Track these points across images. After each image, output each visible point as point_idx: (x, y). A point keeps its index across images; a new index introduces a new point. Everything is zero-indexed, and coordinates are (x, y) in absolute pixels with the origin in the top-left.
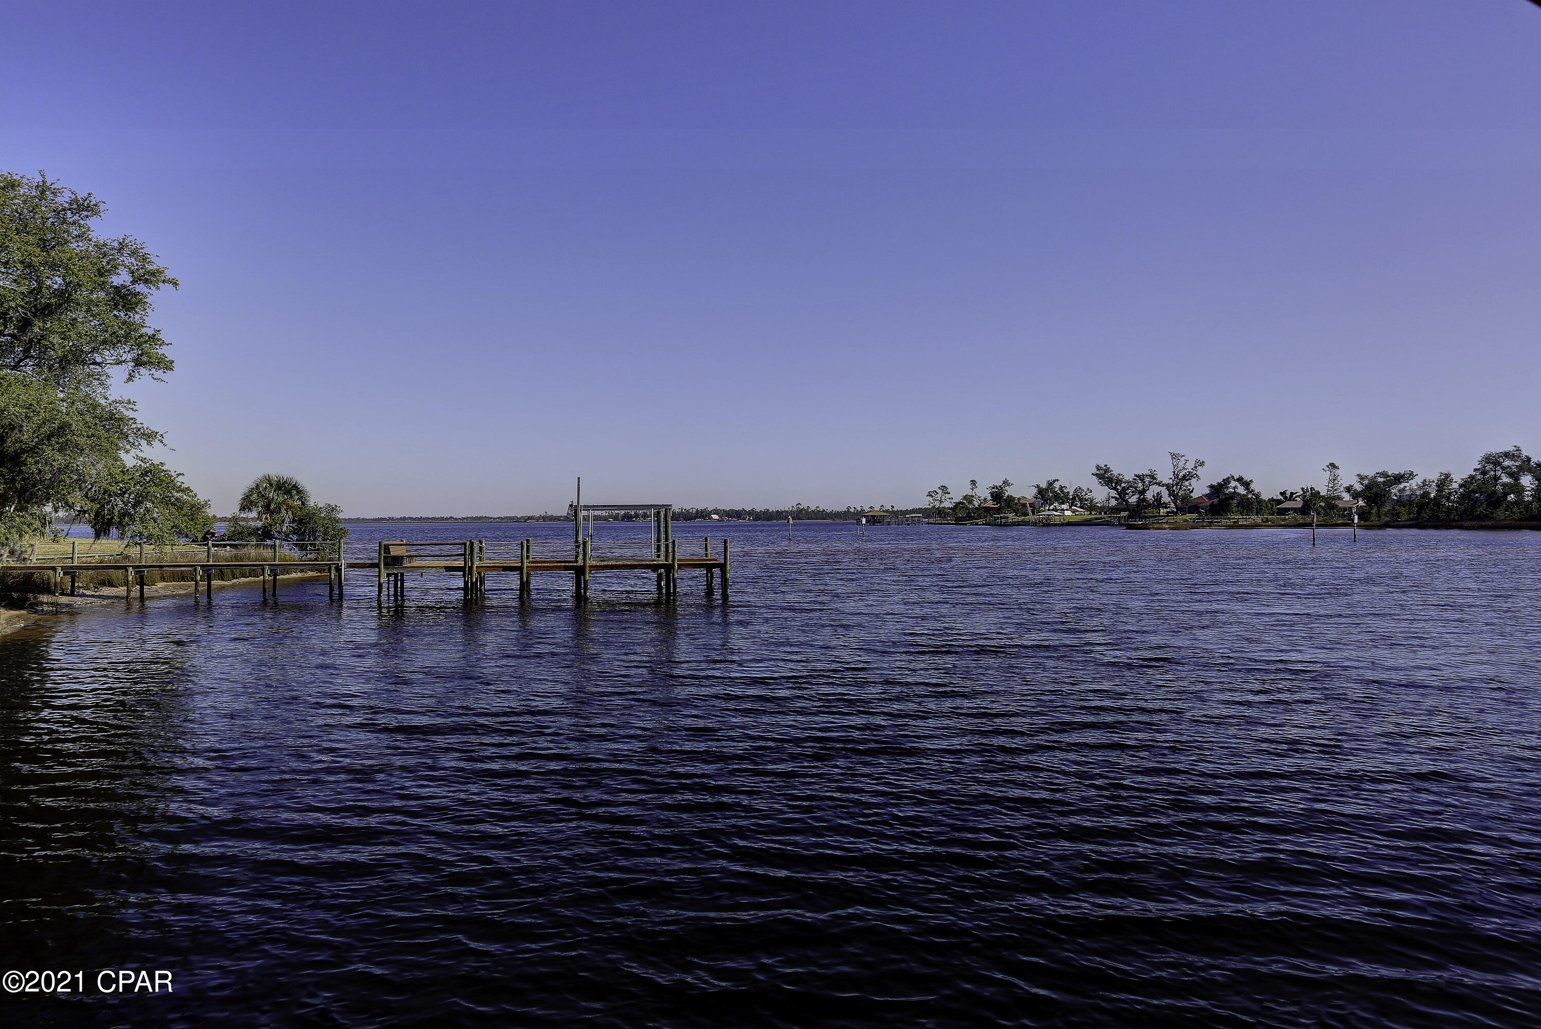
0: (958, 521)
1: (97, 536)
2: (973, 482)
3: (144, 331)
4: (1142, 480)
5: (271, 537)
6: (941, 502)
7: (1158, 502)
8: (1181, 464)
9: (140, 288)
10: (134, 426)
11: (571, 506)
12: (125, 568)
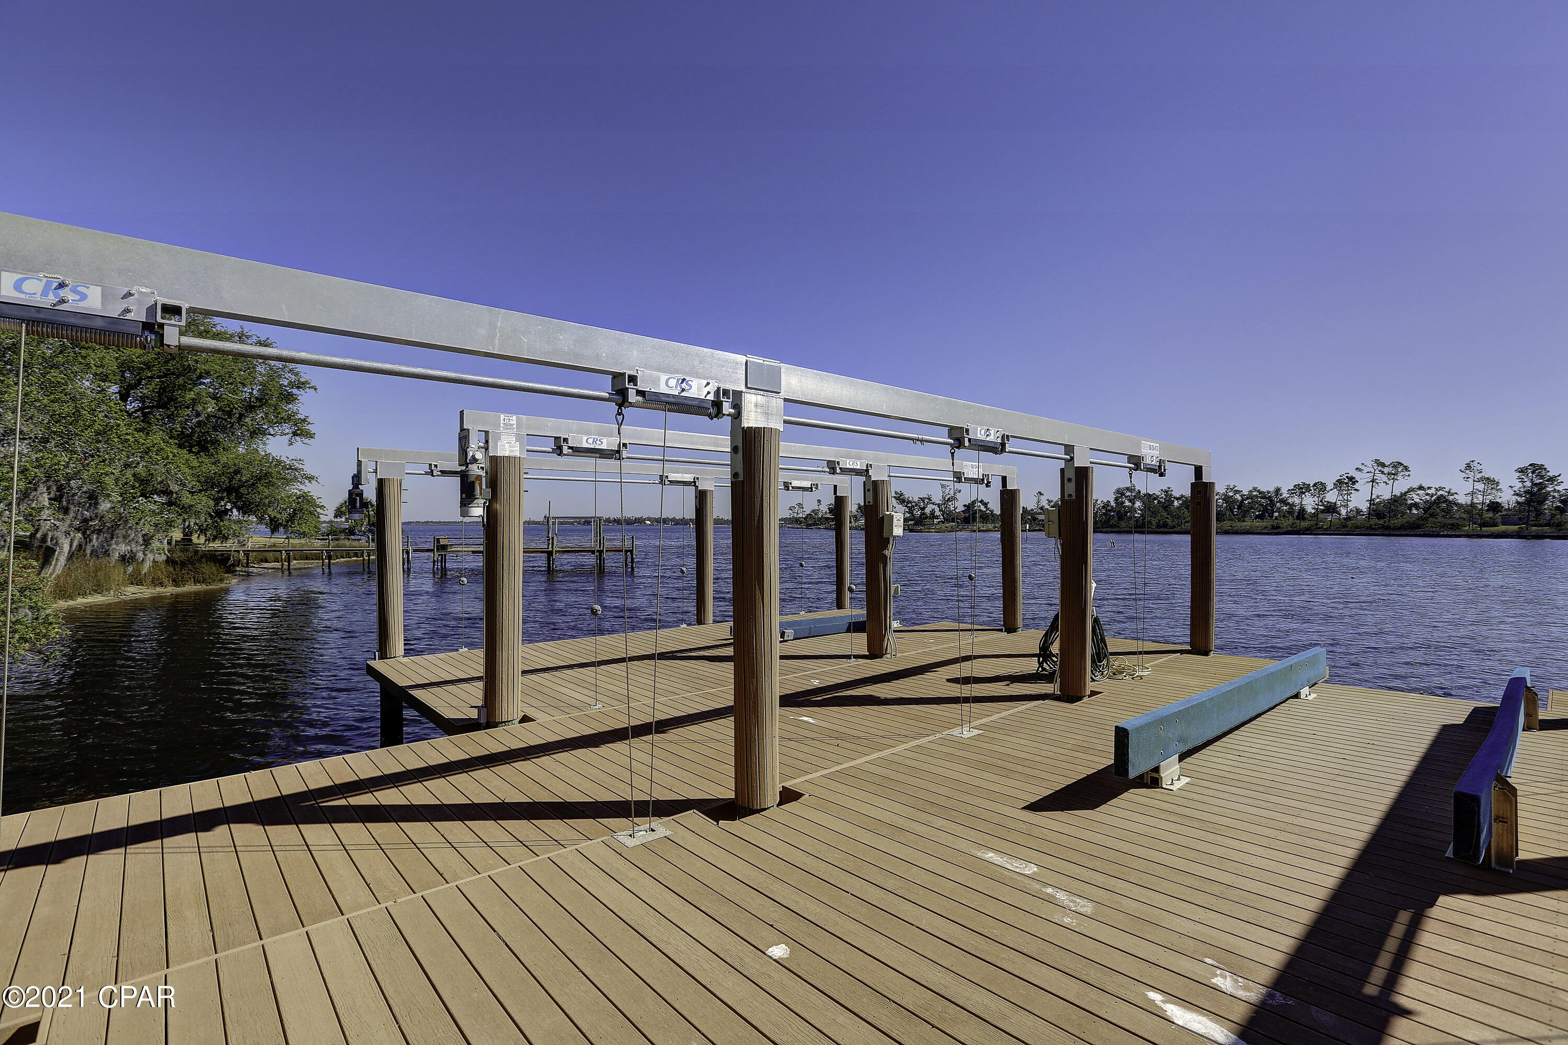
0: (808, 526)
1: (272, 533)
2: (819, 501)
3: (300, 416)
4: (923, 501)
5: (354, 534)
6: (798, 514)
7: (933, 515)
8: (947, 492)
9: (295, 391)
10: (302, 472)
11: (545, 517)
12: (280, 551)
